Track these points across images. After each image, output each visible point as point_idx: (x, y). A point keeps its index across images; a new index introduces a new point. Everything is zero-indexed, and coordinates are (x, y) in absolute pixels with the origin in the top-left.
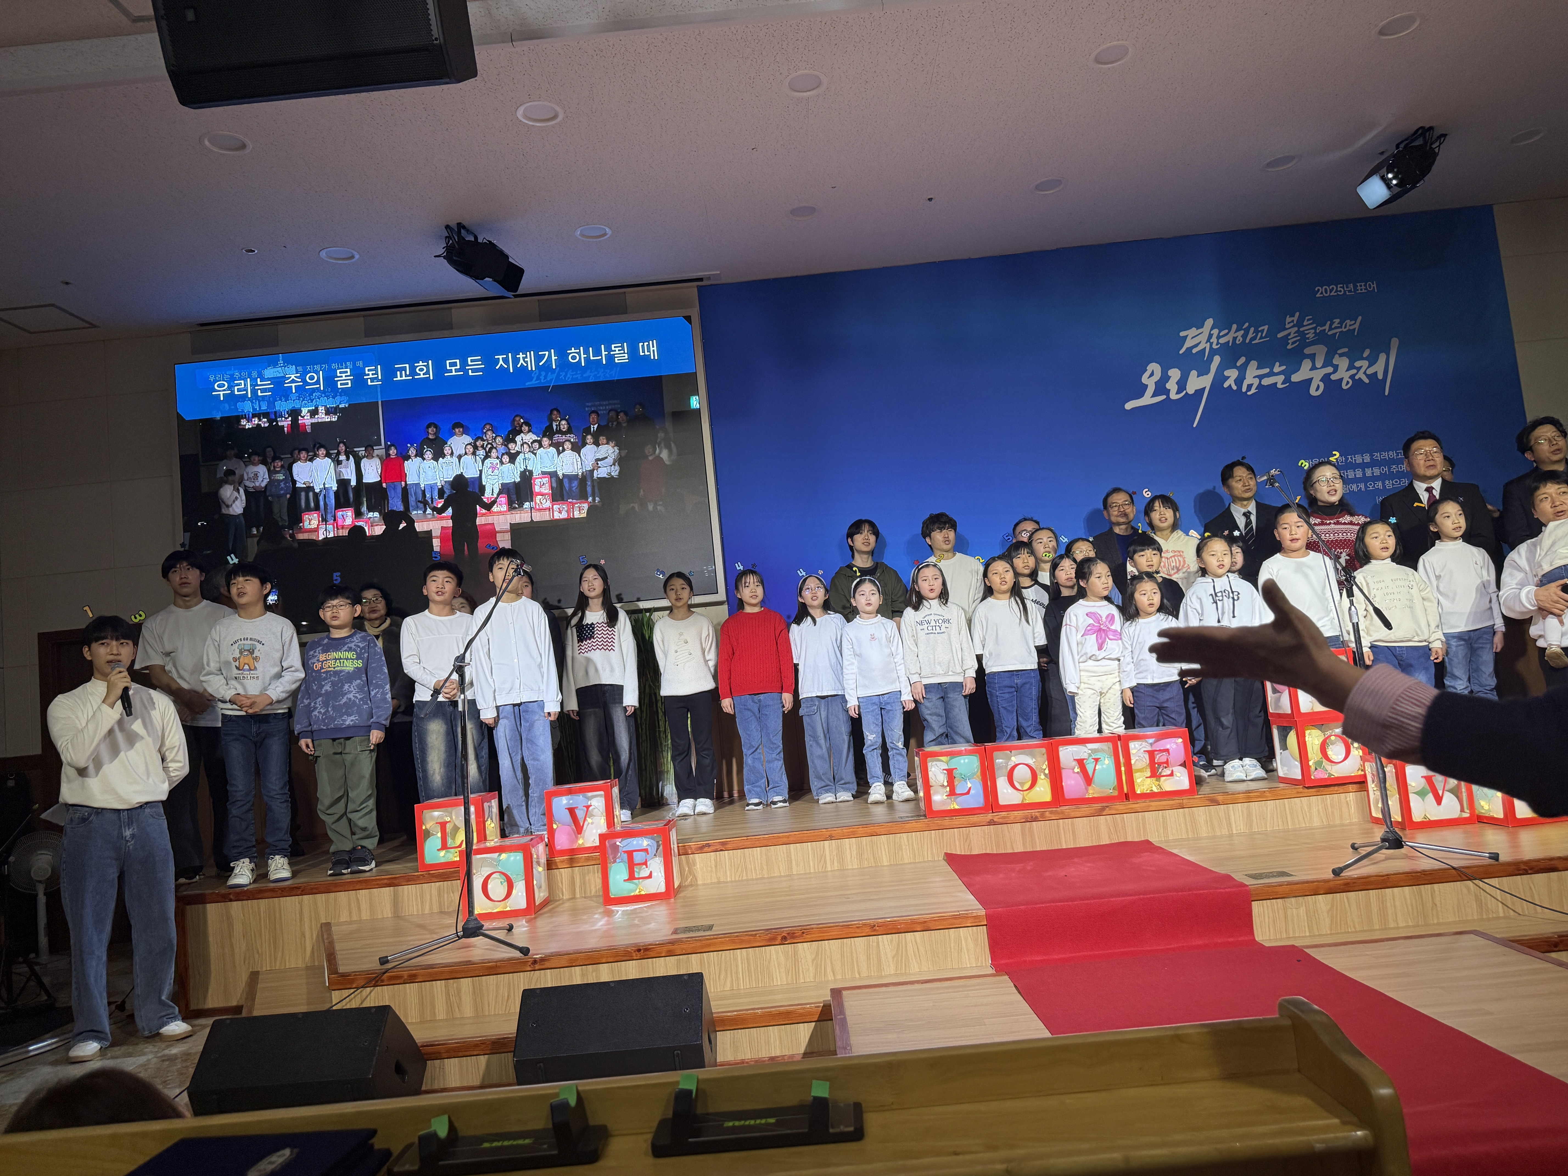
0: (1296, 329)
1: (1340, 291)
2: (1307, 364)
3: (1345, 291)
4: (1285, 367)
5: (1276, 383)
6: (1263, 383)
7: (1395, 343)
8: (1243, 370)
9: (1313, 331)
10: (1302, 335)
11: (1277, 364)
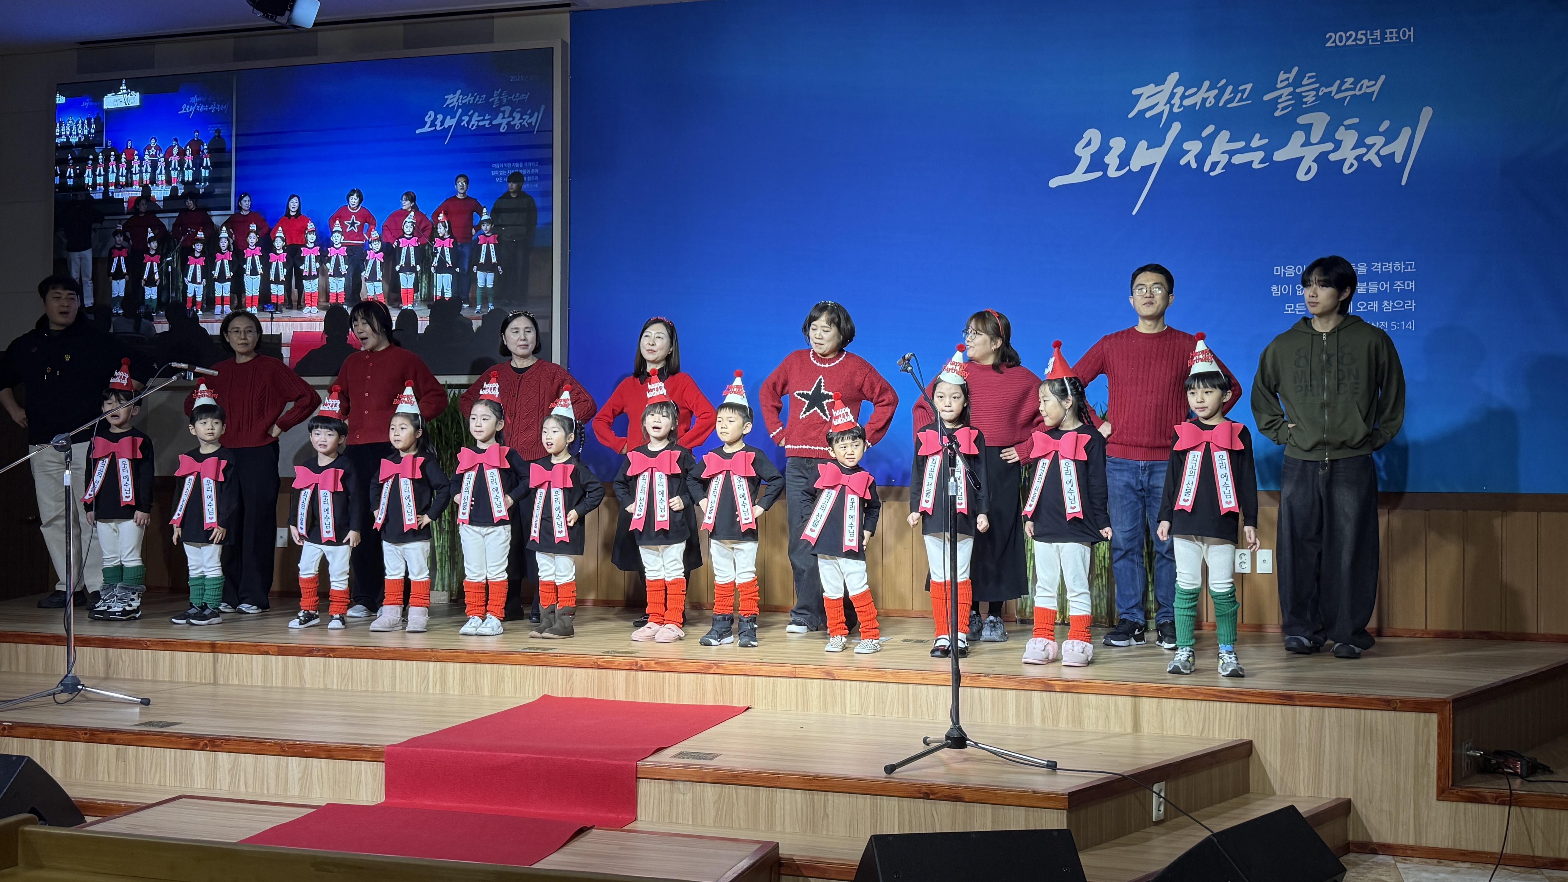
0: (1291, 89)
1: (1361, 40)
2: (1298, 137)
3: (1367, 40)
4: (1266, 141)
5: (1252, 162)
6: (1233, 161)
7: (1427, 113)
8: (1208, 143)
9: (1314, 93)
10: (1298, 98)
11: (1258, 136)
